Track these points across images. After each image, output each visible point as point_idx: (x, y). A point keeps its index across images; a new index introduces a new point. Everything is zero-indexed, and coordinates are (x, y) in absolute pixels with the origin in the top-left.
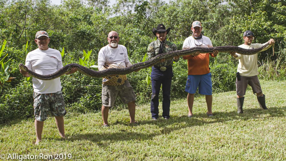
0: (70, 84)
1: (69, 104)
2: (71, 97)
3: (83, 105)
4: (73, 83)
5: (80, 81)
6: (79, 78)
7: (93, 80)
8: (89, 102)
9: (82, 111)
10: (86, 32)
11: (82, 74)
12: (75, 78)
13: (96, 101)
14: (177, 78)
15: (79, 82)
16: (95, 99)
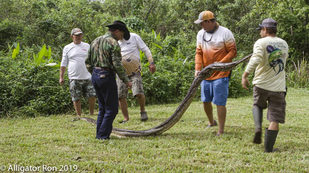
0: (21, 85)
1: (18, 108)
2: (21, 99)
3: (34, 109)
4: (24, 83)
5: (33, 81)
6: (31, 78)
7: (47, 81)
8: (41, 105)
9: (32, 115)
10: (52, 23)
11: (35, 74)
12: (27, 78)
13: (50, 105)
14: (152, 81)
15: (31, 82)
16: (49, 102)
